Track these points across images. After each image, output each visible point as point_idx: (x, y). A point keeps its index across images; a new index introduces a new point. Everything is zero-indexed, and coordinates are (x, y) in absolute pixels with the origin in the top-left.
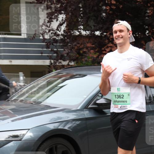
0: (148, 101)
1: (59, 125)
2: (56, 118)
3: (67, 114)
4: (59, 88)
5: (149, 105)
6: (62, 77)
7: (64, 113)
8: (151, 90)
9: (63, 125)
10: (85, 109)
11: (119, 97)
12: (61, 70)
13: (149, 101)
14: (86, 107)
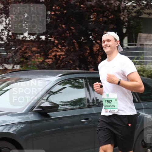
0: (91, 103)
1: (4, 129)
2: (1, 121)
3: (12, 117)
4: (4, 91)
5: (93, 108)
6: (7, 81)
7: (9, 117)
8: (94, 93)
9: (7, 128)
10: (29, 113)
11: (109, 102)
12: (6, 74)
13: (93, 104)
14: (31, 110)
